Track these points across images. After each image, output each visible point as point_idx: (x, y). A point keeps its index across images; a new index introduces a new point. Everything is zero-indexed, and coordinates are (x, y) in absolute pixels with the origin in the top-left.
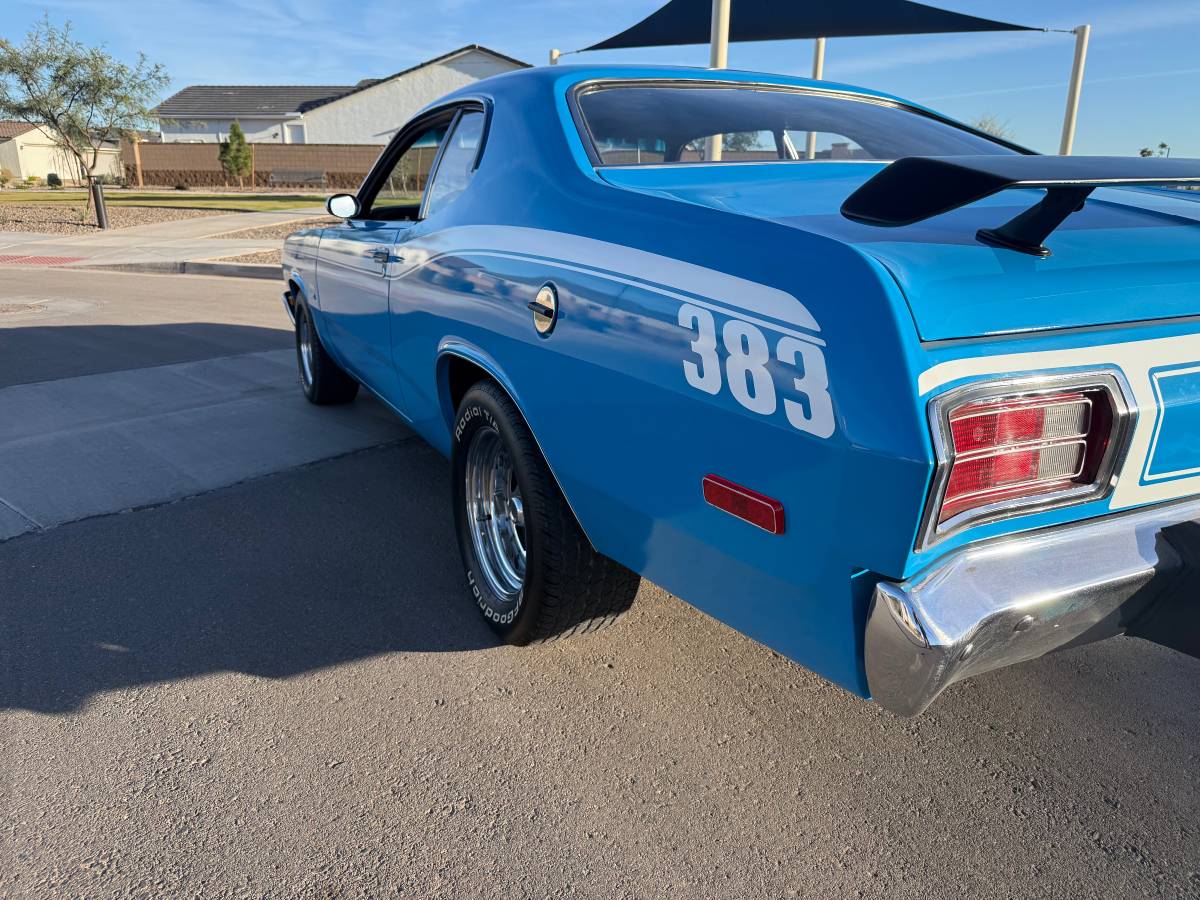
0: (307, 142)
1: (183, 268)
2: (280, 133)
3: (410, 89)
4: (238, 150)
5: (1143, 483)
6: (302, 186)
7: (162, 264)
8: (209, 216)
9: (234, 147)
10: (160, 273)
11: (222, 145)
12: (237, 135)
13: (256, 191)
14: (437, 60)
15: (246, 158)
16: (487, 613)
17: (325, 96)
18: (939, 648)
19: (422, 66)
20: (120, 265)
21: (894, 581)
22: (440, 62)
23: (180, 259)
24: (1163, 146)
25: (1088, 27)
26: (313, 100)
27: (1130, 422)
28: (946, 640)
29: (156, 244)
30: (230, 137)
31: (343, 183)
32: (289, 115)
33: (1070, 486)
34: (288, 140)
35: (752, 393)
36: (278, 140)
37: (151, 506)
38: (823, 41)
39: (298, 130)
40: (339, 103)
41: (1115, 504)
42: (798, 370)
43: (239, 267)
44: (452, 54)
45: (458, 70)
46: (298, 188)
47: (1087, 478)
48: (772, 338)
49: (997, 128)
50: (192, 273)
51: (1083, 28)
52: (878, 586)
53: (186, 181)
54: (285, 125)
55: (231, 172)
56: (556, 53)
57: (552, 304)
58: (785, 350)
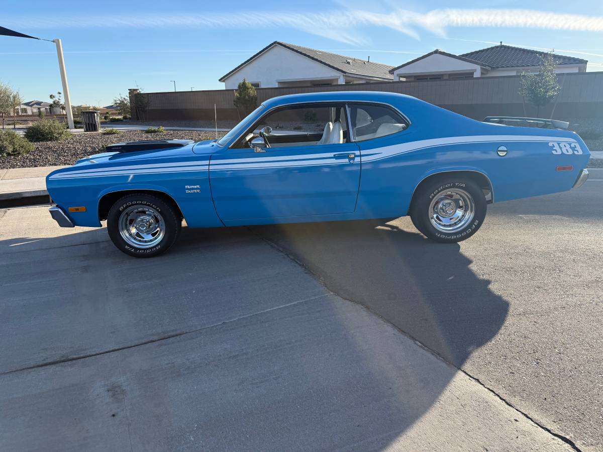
25: (60, 40)
35: (568, 152)
51: (58, 40)
57: (506, 149)
58: (573, 145)
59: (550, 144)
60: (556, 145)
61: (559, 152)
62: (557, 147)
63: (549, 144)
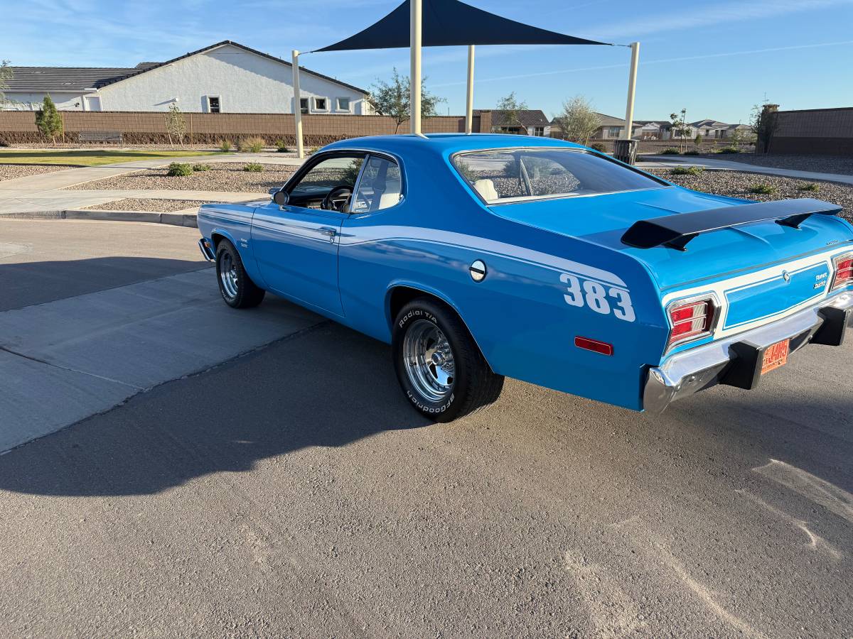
0: (102, 110)
1: (64, 215)
2: (81, 103)
3: (181, 71)
4: (51, 117)
5: (723, 330)
6: (102, 143)
7: (47, 212)
8: (54, 172)
9: (47, 114)
10: (46, 218)
11: (37, 112)
12: (49, 105)
13: (66, 148)
14: (200, 51)
15: (57, 122)
16: (424, 409)
17: (115, 76)
18: (672, 387)
19: (189, 55)
20: (14, 214)
21: (656, 367)
22: (203, 53)
23: (61, 208)
24: (684, 112)
25: (638, 44)
26: (106, 79)
27: (719, 309)
28: (674, 384)
29: (31, 196)
30: (44, 107)
31: (133, 140)
32: (87, 89)
33: (701, 333)
34: (88, 108)
35: (599, 307)
36: (80, 108)
37: (197, 373)
38: (473, 46)
39: (96, 101)
40: (127, 81)
41: (715, 337)
42: (619, 299)
43: (108, 213)
44: (212, 47)
45: (217, 58)
46: (98, 144)
47: (707, 330)
48: (607, 289)
49: (585, 103)
50: (73, 218)
51: (636, 44)
52: (651, 369)
53: (6, 139)
54: (84, 97)
55: (46, 133)
56: (297, 53)
57: (483, 269)
58: (613, 293)
59: (563, 278)
60: (575, 282)
61: (579, 303)
62: (575, 289)
63: (561, 276)
